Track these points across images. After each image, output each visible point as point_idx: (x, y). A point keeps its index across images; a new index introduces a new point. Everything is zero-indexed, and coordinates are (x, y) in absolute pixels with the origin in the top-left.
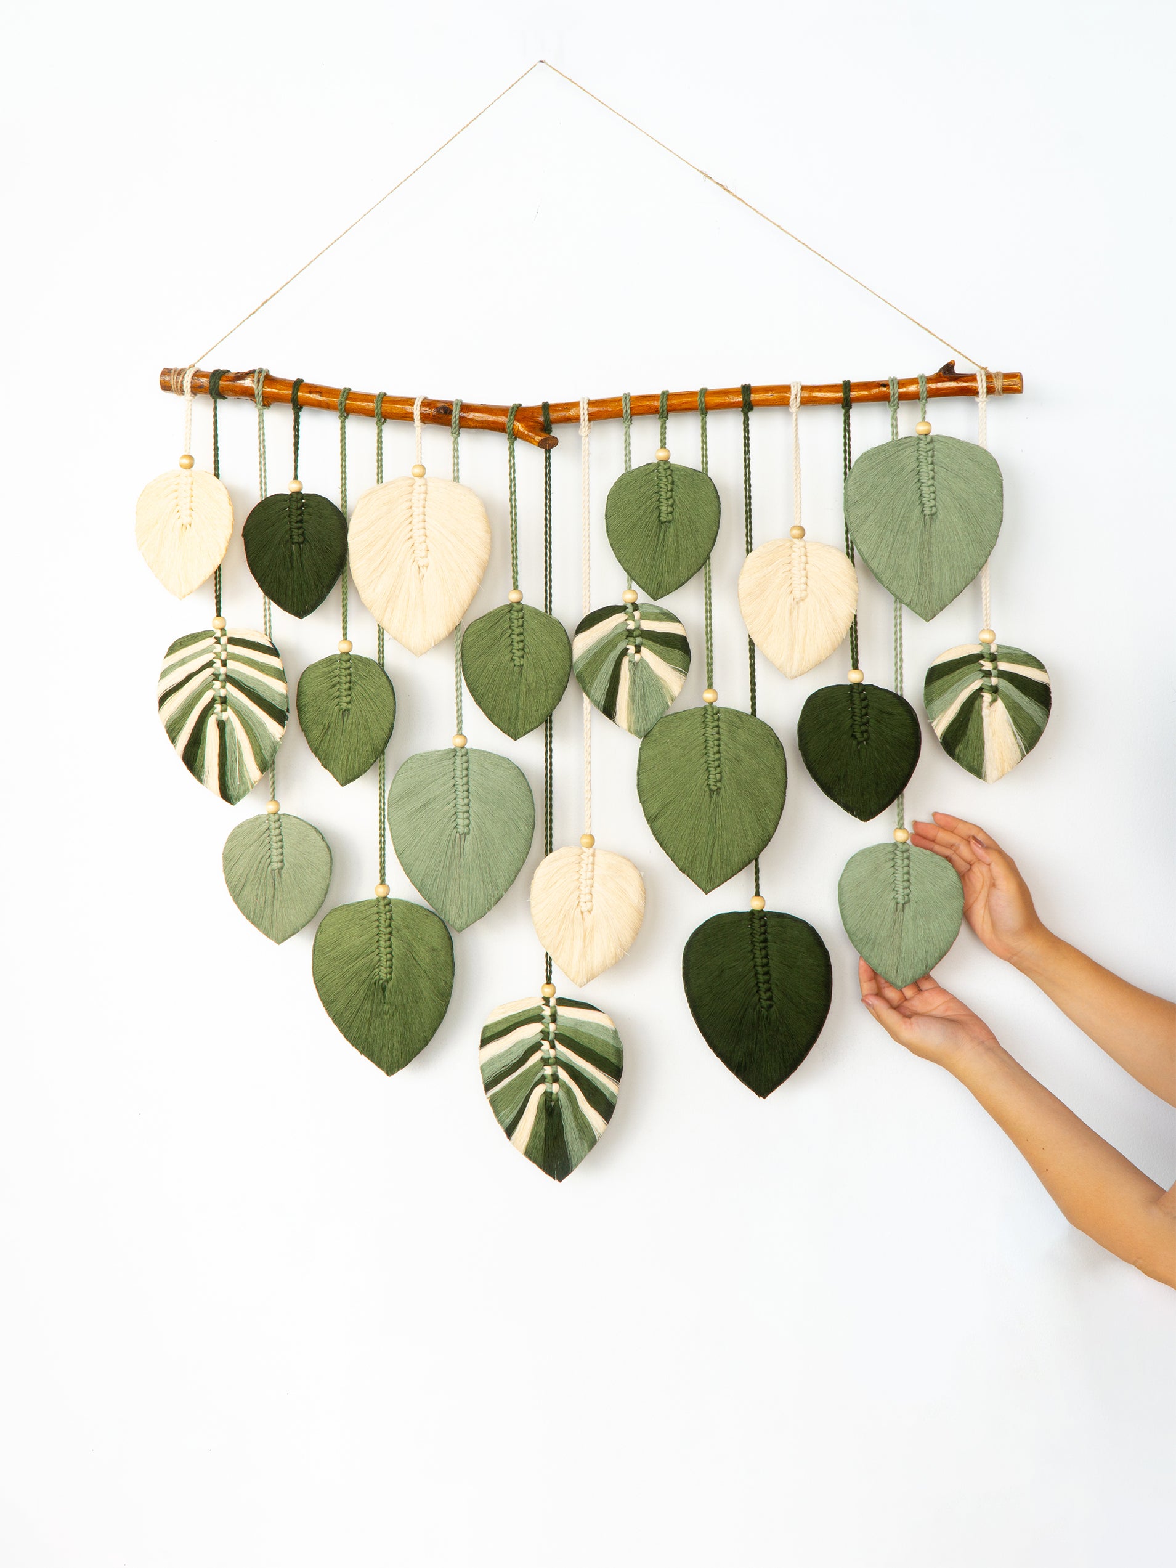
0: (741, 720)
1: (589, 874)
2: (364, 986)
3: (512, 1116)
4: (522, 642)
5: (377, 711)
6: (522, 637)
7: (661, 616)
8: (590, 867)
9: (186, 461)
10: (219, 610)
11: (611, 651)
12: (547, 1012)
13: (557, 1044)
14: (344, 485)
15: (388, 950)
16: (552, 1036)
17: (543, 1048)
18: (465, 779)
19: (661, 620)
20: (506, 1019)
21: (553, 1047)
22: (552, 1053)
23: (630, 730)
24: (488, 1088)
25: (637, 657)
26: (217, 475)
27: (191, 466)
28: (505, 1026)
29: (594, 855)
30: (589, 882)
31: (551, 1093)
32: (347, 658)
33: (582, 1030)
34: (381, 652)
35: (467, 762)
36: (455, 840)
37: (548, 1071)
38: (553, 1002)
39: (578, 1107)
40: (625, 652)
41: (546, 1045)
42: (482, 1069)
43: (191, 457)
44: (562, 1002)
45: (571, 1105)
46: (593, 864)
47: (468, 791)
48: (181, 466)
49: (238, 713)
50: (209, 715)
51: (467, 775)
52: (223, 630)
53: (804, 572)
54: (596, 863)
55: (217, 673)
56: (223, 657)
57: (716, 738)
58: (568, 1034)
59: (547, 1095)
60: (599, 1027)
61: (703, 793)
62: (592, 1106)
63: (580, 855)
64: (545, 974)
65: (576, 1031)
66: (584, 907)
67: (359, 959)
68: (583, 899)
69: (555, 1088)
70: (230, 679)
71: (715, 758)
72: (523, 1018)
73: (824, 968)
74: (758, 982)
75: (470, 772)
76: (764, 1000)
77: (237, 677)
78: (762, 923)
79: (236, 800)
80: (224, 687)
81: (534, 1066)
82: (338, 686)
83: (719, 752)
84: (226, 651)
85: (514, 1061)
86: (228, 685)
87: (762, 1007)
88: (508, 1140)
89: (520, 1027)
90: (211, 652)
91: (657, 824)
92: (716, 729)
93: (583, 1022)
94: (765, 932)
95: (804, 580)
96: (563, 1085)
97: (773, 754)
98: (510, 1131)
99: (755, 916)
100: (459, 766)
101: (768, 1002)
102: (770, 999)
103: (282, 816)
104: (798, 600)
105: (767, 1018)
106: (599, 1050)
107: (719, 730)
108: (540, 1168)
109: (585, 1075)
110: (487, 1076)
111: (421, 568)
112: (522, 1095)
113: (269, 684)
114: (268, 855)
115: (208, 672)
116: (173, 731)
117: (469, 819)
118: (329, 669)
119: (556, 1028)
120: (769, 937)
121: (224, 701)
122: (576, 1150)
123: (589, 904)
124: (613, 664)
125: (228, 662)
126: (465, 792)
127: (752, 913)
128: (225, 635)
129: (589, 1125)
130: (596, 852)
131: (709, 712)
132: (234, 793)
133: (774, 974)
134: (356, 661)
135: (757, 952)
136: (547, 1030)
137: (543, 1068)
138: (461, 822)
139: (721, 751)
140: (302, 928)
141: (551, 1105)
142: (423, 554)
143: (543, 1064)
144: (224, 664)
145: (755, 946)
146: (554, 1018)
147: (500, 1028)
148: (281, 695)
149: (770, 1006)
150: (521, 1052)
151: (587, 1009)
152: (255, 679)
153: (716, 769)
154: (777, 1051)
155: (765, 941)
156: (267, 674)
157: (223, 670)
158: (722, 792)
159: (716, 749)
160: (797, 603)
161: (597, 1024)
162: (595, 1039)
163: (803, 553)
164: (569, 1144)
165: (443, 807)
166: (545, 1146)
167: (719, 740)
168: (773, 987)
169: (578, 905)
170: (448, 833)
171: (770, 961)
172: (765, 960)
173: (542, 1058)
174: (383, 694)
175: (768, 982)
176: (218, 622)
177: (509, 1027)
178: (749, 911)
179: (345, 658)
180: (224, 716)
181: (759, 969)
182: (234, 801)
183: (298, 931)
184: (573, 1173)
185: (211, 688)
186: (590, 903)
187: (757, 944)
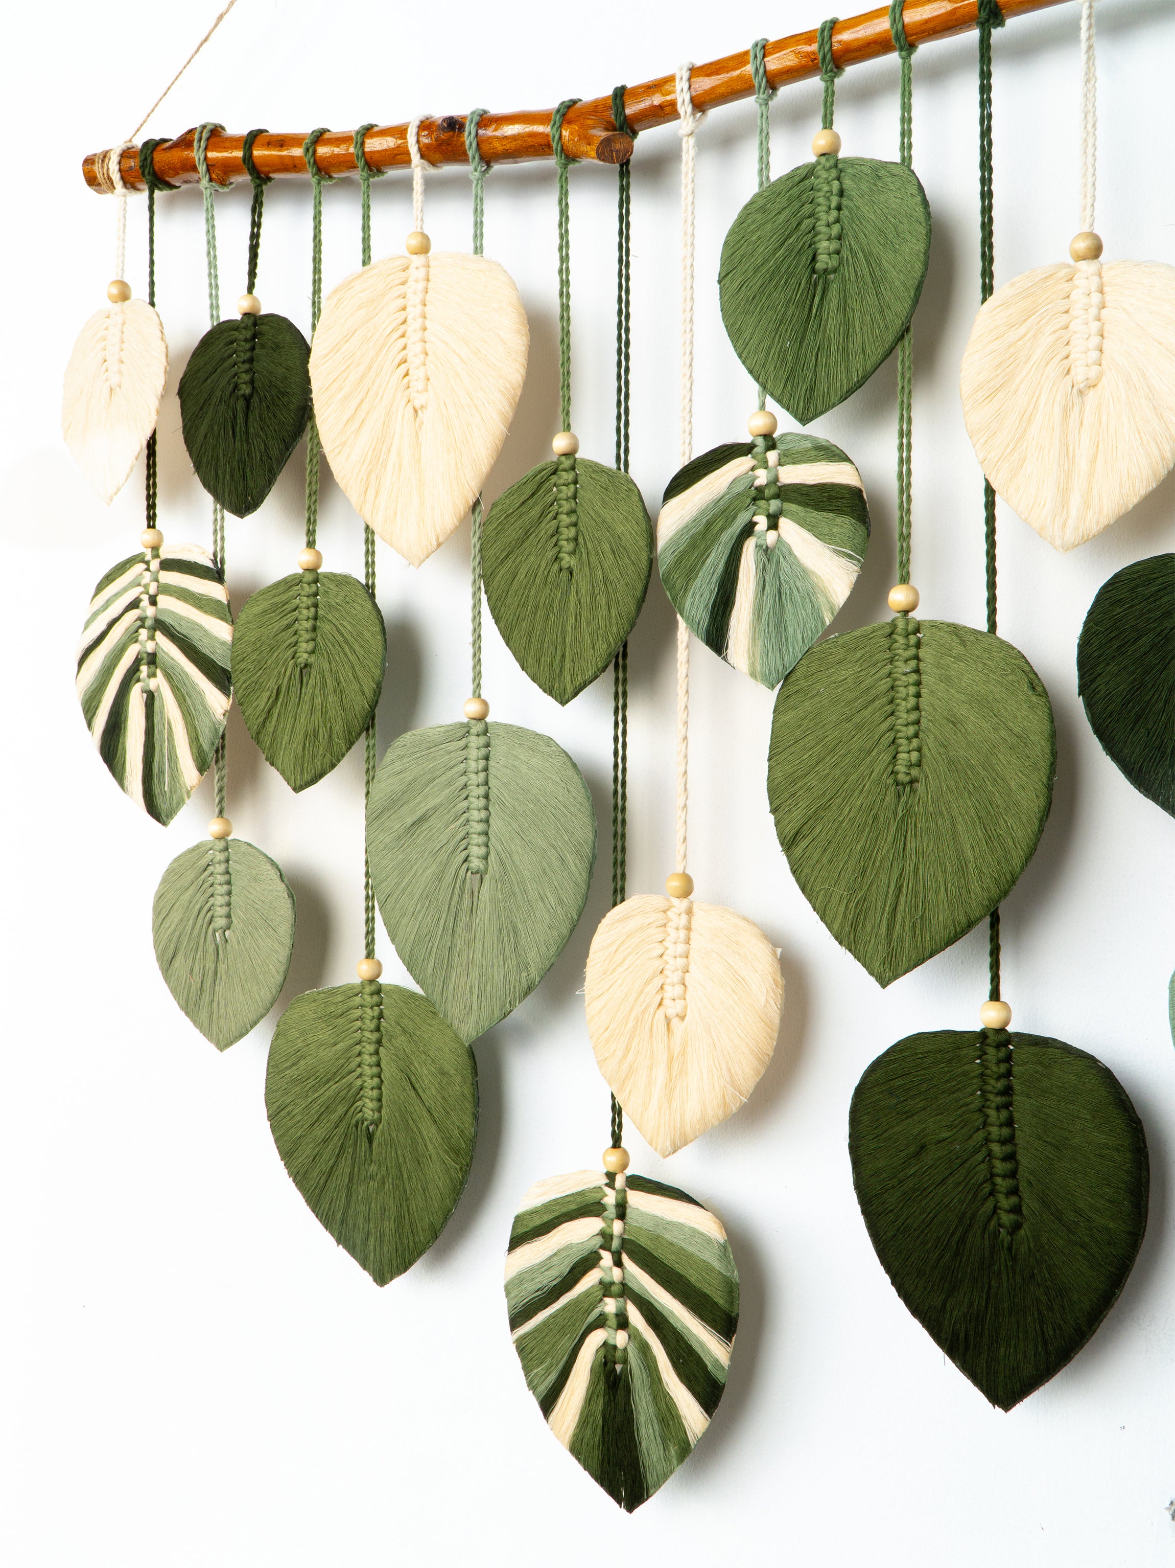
0: (963, 643)
1: (681, 948)
2: (341, 1130)
3: (551, 1380)
4: (575, 525)
5: (356, 663)
6: (573, 518)
7: (813, 453)
8: (682, 934)
9: (119, 291)
10: (151, 517)
11: (722, 530)
12: (610, 1199)
13: (625, 1258)
14: (316, 296)
15: (376, 1069)
16: (615, 1244)
17: (602, 1263)
18: (482, 775)
19: (814, 461)
20: (547, 1207)
21: (618, 1263)
22: (616, 1274)
23: (753, 675)
24: (516, 1321)
25: (771, 537)
26: (153, 304)
27: (123, 297)
28: (546, 1218)
29: (689, 912)
30: (681, 962)
31: (615, 1349)
32: (314, 577)
33: (668, 1236)
34: (370, 565)
35: (487, 745)
36: (466, 882)
37: (610, 1306)
38: (620, 1181)
39: (660, 1380)
40: (749, 530)
41: (607, 1258)
42: (508, 1289)
43: (123, 284)
44: (638, 1183)
45: (650, 1375)
46: (689, 929)
47: (487, 797)
48: (113, 299)
49: (168, 677)
50: (133, 682)
51: (486, 769)
52: (155, 549)
53: (1095, 326)
54: (693, 927)
55: (143, 615)
56: (152, 590)
57: (911, 681)
58: (643, 1242)
59: (608, 1348)
60: (695, 1233)
61: (884, 790)
62: (682, 1381)
63: (665, 912)
64: (611, 1129)
65: (657, 1238)
66: (672, 1008)
67: (331, 1083)
68: (670, 992)
69: (621, 1339)
70: (160, 625)
71: (910, 720)
72: (573, 1207)
73: (1128, 1155)
74: (992, 1175)
75: (492, 763)
76: (1005, 1211)
77: (168, 620)
78: (1002, 1053)
79: (167, 817)
80: (152, 638)
81: (587, 1294)
82: (296, 625)
83: (917, 708)
84: (157, 581)
85: (555, 1283)
86: (158, 635)
87: (1000, 1225)
88: (545, 1421)
89: (568, 1221)
90: (139, 585)
91: (798, 851)
92: (913, 663)
93: (669, 1223)
94: (1009, 1074)
95: (1095, 340)
96: (635, 1336)
97: (1025, 706)
98: (548, 1404)
99: (988, 1041)
100: (473, 753)
101: (1012, 1217)
102: (1016, 1210)
103: (230, 843)
104: (1082, 386)
105: (1010, 1249)
106: (693, 1277)
107: (918, 665)
108: (596, 1480)
109: (672, 1321)
110: (513, 1303)
111: (420, 412)
112: (567, 1344)
113: (207, 627)
114: (208, 905)
115: (134, 614)
116: (90, 709)
117: (488, 846)
118: (284, 597)
119: (624, 1229)
120: (1017, 1087)
121: (153, 659)
122: (655, 1459)
123: (680, 1004)
124: (727, 552)
125: (161, 599)
126: (481, 799)
127: (983, 1035)
128: (156, 556)
129: (679, 1417)
130: (695, 906)
131: (899, 630)
132: (163, 806)
133: (1024, 1160)
134: (325, 581)
135: (992, 1113)
136: (608, 1231)
137: (601, 1300)
138: (476, 851)
139: (921, 707)
140: (252, 1027)
141: (614, 1369)
142: (420, 385)
143: (600, 1293)
144: (153, 602)
145: (987, 1100)
146: (622, 1211)
147: (537, 1221)
148: (223, 643)
149: (1016, 1227)
150: (565, 1268)
151: (677, 1198)
152: (188, 621)
153: (910, 742)
154: (1029, 1319)
155: (1008, 1091)
156: (205, 612)
157: (150, 611)
158: (920, 787)
159: (912, 701)
160: (1081, 392)
161: (691, 1229)
162: (689, 1256)
163: (1094, 287)
164: (644, 1444)
165: (447, 827)
166: (603, 1444)
167: (918, 683)
168: (1023, 1186)
169: (660, 1004)
170: (453, 871)
171: (1018, 1133)
172: (1006, 1131)
173: (601, 1282)
174: (365, 633)
175: (1013, 1174)
176: (149, 536)
177: (552, 1220)
178: (978, 1030)
179: (309, 577)
180: (153, 684)
181: (996, 1148)
182: (165, 819)
183: (247, 1032)
184: (650, 1499)
185: (136, 641)
186: (682, 1001)
187: (991, 1097)
